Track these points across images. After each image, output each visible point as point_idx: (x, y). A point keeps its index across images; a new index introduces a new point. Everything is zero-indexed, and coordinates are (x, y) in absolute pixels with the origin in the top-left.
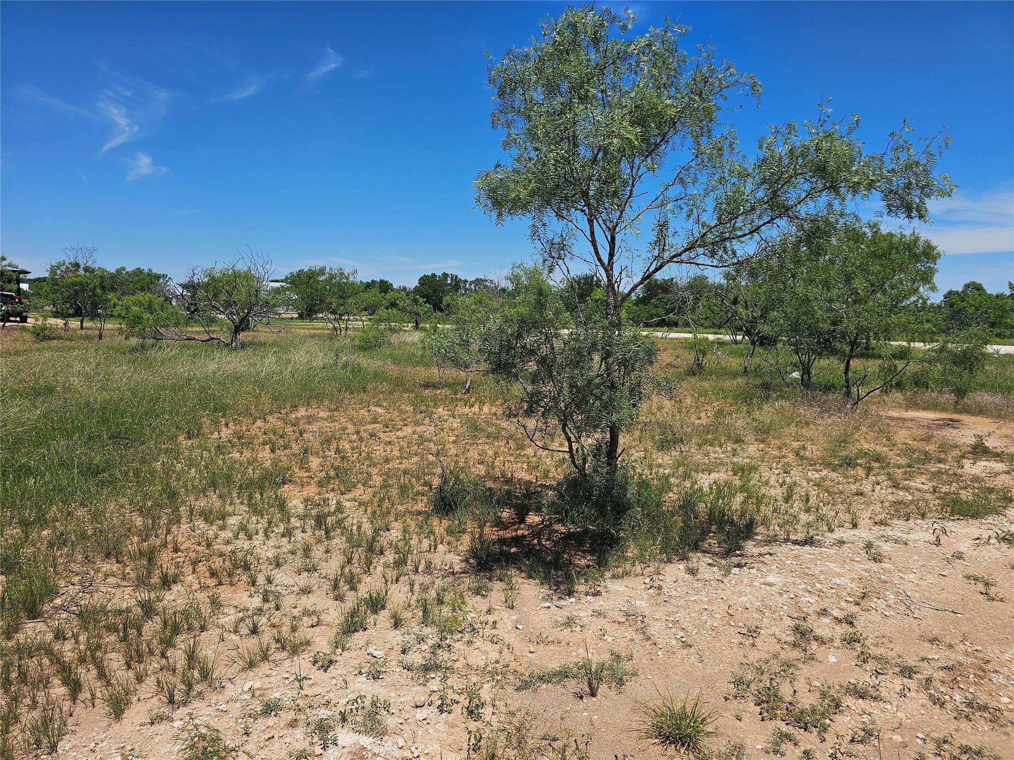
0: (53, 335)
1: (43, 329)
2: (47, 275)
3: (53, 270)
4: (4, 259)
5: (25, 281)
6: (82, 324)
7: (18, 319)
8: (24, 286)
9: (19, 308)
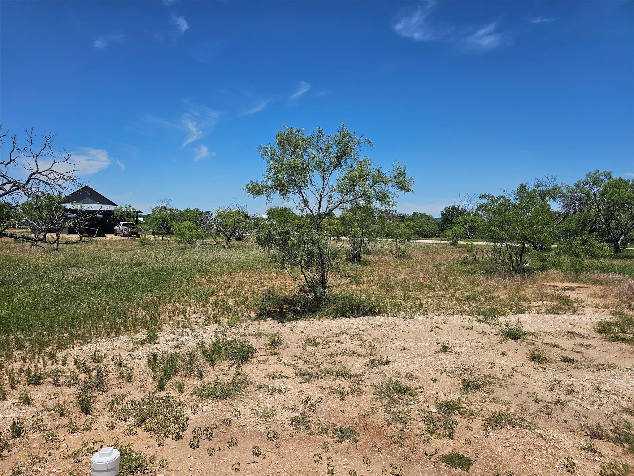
0: (149, 243)
1: (144, 239)
2: (151, 213)
3: (154, 211)
4: (130, 206)
5: (141, 216)
6: (163, 238)
7: (136, 236)
8: (141, 219)
9: (136, 230)
